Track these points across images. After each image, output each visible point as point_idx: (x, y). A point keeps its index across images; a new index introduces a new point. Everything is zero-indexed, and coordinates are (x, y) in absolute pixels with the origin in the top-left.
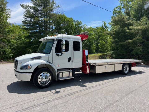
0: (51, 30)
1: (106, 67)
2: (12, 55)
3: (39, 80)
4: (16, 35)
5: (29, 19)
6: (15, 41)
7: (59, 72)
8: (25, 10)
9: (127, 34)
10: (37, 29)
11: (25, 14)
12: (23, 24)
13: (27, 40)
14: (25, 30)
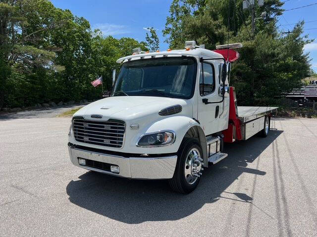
3: (186, 172)
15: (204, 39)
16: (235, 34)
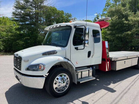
0: (42, 22)
1: (125, 62)
2: (2, 47)
3: (55, 86)
4: (6, 26)
5: (20, 10)
6: (5, 33)
7: (78, 71)
8: (15, 2)
9: (124, 25)
10: (28, 21)
11: (15, 5)
12: (13, 15)
13: (18, 32)
14: (16, 21)
15: (116, 17)
16: (135, 14)
